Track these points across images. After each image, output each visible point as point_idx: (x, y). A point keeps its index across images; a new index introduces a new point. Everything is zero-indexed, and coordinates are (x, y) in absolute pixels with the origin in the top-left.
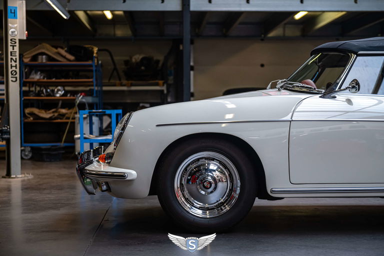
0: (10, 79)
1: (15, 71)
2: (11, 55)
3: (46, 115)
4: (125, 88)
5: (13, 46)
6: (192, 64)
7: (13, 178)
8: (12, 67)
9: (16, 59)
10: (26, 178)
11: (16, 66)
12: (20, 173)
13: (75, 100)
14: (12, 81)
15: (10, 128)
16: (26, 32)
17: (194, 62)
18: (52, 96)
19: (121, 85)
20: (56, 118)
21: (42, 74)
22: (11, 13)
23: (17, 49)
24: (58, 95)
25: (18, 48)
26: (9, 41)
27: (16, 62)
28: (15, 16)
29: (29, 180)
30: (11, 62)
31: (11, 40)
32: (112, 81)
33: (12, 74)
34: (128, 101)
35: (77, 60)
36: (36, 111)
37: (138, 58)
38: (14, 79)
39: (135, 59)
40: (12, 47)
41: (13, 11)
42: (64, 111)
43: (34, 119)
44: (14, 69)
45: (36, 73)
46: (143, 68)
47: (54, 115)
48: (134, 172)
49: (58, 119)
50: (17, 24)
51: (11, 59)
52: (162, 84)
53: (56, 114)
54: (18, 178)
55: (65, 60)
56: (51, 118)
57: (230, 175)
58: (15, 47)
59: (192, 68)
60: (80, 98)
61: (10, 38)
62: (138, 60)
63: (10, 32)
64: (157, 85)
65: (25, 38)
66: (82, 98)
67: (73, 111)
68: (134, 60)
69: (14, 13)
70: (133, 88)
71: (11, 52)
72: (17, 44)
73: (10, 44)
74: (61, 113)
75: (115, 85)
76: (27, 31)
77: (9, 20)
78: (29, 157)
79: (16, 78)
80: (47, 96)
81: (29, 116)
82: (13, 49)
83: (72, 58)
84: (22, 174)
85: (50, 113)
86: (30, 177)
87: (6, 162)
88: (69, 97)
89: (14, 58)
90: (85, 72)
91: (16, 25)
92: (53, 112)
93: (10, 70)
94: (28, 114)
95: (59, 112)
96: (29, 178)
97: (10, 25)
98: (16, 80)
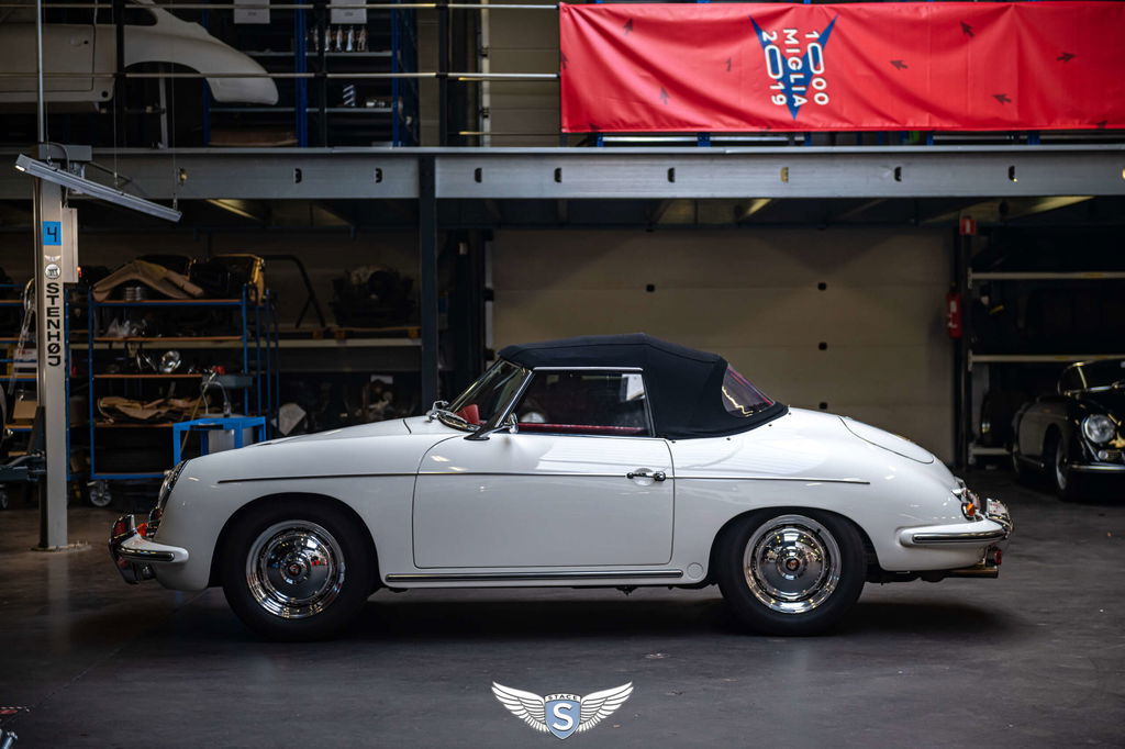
0: (47, 360)
1: (57, 345)
2: (49, 315)
3: (140, 412)
4: (332, 343)
5: (53, 298)
6: (489, 285)
7: (51, 551)
8: (50, 336)
9: (58, 321)
10: (76, 550)
11: (58, 336)
12: (66, 541)
13: (200, 380)
14: (50, 364)
15: (46, 455)
16: (79, 269)
17: (494, 282)
18: (155, 373)
19: (328, 335)
20: (164, 420)
21: (135, 325)
22: (49, 233)
23: (60, 302)
24: (169, 370)
25: (62, 301)
26: (46, 288)
27: (57, 327)
28: (57, 241)
29: (81, 554)
30: (49, 327)
31: (49, 286)
32: (306, 326)
33: (50, 351)
34: (348, 370)
35: (208, 295)
36: (120, 404)
37: (365, 275)
38: (55, 361)
39: (358, 275)
40: (50, 299)
41: (52, 231)
42: (180, 403)
43: (115, 421)
44: (54, 340)
45: (121, 323)
46: (374, 297)
47: (159, 413)
48: (184, 552)
49: (166, 422)
50: (59, 254)
51: (49, 321)
52: (416, 333)
53: (164, 411)
54: (61, 550)
55: (184, 296)
56: (152, 420)
57: (333, 555)
58: (56, 299)
59: (490, 295)
60: (211, 379)
61: (46, 281)
62: (364, 280)
63: (47, 271)
64: (404, 335)
65: (76, 281)
66: (215, 379)
67: (196, 403)
68: (354, 279)
69: (55, 234)
70: (352, 343)
71: (49, 309)
72: (61, 294)
73: (46, 294)
74: (173, 408)
75: (309, 336)
76: (79, 266)
77: (46, 248)
78: (106, 503)
79: (59, 358)
80: (145, 372)
81: (106, 415)
82: (53, 303)
83: (197, 291)
84: (69, 543)
85: (151, 408)
86: (85, 548)
87: (39, 511)
88: (190, 374)
89: (54, 320)
90: (223, 321)
91: (58, 257)
92: (158, 406)
93: (47, 344)
94: (104, 409)
95: (172, 406)
96: (83, 550)
97: (46, 257)
98: (59, 363)
